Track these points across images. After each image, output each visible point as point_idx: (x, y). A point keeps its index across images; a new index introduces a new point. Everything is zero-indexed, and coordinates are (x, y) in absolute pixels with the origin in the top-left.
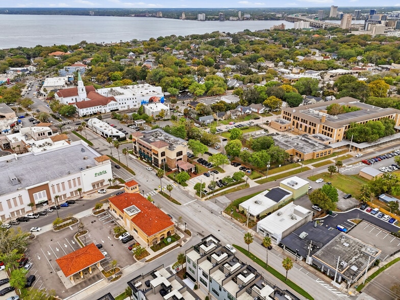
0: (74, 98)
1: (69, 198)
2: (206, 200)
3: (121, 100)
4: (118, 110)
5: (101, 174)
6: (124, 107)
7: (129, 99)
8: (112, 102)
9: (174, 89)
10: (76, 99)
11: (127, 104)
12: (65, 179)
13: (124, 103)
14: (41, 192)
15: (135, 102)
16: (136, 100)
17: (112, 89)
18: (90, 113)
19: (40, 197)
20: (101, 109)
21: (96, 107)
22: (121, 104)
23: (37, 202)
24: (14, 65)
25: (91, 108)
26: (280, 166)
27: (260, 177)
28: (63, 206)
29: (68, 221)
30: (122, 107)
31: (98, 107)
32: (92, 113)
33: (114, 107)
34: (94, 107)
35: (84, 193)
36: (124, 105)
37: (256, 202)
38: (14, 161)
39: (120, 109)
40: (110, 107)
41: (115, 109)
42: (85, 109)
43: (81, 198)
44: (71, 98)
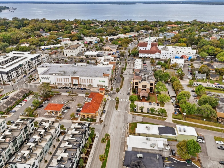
0: (145, 48)
1: (87, 87)
2: (131, 114)
3: (163, 53)
4: (160, 58)
5: (102, 82)
6: (164, 57)
7: (168, 54)
8: (158, 53)
9: (205, 54)
10: (145, 49)
11: (166, 56)
12: (86, 78)
13: (165, 55)
14: (76, 80)
15: (171, 56)
16: (172, 55)
17: (165, 47)
18: (144, 57)
19: (75, 82)
20: (150, 55)
21: (148, 54)
22: (163, 55)
23: (74, 84)
24: (145, 29)
25: (145, 54)
26: (205, 120)
27: (180, 119)
28: (81, 89)
29: (75, 95)
30: (163, 57)
31: (149, 54)
32: (145, 57)
33: (158, 56)
34: (147, 54)
35: (93, 87)
36: (164, 56)
37: (147, 127)
38: (84, 66)
39: (161, 58)
40: (155, 56)
41: (159, 57)
42: (142, 54)
43: (90, 89)
44: (143, 47)
